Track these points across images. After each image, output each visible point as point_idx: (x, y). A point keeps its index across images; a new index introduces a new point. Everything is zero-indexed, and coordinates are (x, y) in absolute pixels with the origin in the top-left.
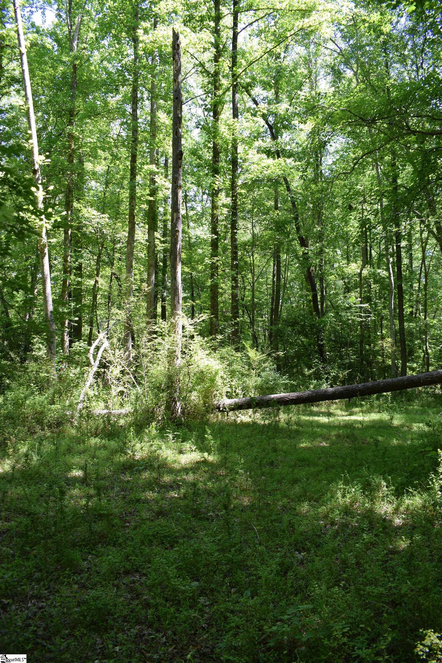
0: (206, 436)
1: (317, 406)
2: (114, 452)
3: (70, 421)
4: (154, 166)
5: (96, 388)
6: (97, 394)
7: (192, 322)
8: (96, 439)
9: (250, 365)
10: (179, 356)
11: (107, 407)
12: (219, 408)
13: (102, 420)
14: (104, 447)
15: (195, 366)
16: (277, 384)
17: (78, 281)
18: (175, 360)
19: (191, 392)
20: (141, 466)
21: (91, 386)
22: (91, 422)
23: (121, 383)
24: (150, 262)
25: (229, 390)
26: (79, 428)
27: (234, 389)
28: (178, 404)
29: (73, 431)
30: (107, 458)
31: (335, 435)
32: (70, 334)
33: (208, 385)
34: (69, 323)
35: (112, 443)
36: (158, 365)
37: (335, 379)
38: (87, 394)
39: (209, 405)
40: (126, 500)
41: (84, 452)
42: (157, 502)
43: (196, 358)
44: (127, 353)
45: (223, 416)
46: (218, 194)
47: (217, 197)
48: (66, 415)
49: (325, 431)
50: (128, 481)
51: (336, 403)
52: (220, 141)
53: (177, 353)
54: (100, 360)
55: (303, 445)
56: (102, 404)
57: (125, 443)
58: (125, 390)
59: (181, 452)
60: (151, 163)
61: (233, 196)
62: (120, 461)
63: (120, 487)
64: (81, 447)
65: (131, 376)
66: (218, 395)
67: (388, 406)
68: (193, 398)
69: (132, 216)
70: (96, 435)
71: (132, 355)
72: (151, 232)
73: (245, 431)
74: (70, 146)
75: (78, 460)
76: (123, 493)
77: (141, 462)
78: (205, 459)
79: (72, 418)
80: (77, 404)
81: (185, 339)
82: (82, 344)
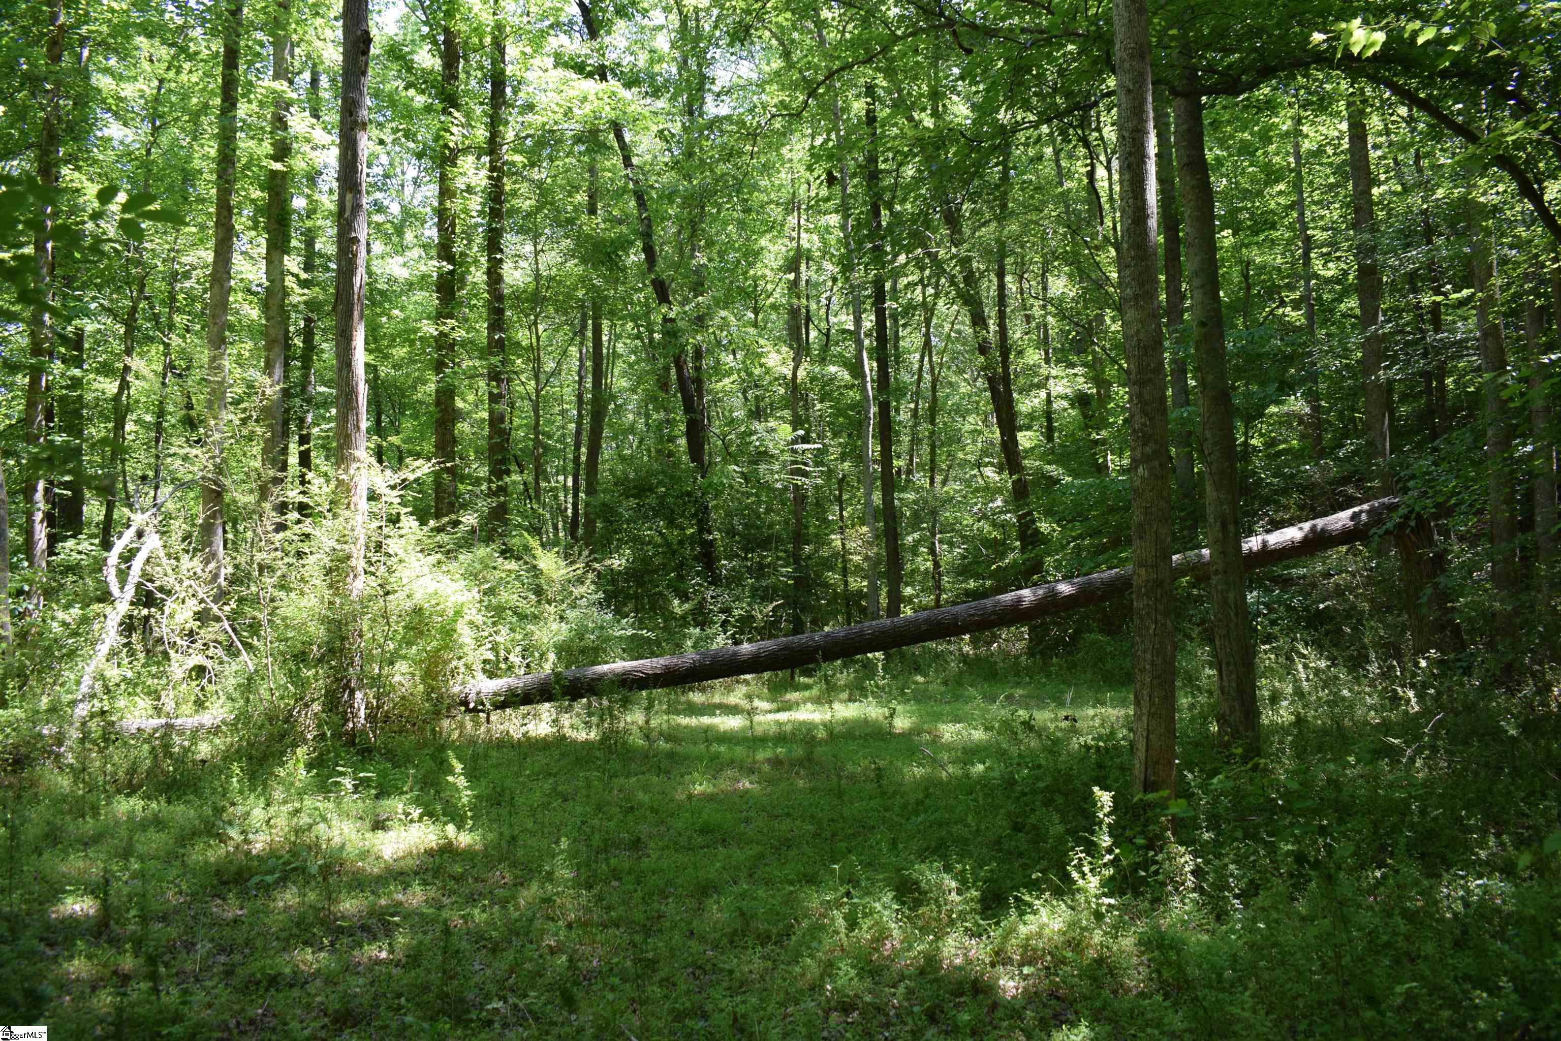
0: (450, 779)
1: (703, 690)
2: (187, 837)
3: (51, 752)
4: (286, 84)
5: (126, 661)
6: (130, 674)
7: (396, 479)
8: (132, 801)
9: (539, 591)
10: (360, 570)
11: (158, 710)
12: (465, 703)
13: (146, 747)
14: (158, 822)
15: (401, 595)
16: (608, 639)
17: (72, 378)
18: (349, 580)
19: (392, 663)
20: (271, 872)
21: (113, 654)
22: (117, 755)
23: (199, 645)
24: (272, 331)
25: (490, 656)
26: (79, 772)
27: (502, 654)
28: (359, 695)
29: (64, 782)
30: (168, 853)
31: (769, 761)
32: (49, 518)
33: (435, 644)
34: (46, 490)
35: (179, 809)
36: (302, 593)
37: (746, 622)
38: (103, 677)
39: (441, 697)
40: (235, 981)
41: (96, 839)
42: (330, 980)
43: (404, 573)
44: (212, 566)
45: (477, 724)
46: (456, 157)
47: (455, 165)
48: (40, 735)
49: (739, 751)
50: (236, 921)
51: (746, 682)
52: (463, 27)
53: (353, 562)
54: (139, 586)
55: (698, 789)
56: (144, 703)
57: (219, 811)
58: (209, 664)
59: (379, 825)
60: (276, 77)
61: (492, 169)
62: (206, 862)
63: (212, 940)
64: (89, 825)
65: (226, 624)
66: (462, 670)
67: (877, 686)
68: (397, 678)
69: (225, 212)
70: (132, 789)
71: (223, 571)
72: (275, 255)
73: (541, 759)
74: (54, 17)
75: (81, 864)
76: (222, 959)
77: (272, 862)
78: (450, 843)
79: (60, 744)
80: (73, 703)
81: (376, 524)
82: (85, 546)
